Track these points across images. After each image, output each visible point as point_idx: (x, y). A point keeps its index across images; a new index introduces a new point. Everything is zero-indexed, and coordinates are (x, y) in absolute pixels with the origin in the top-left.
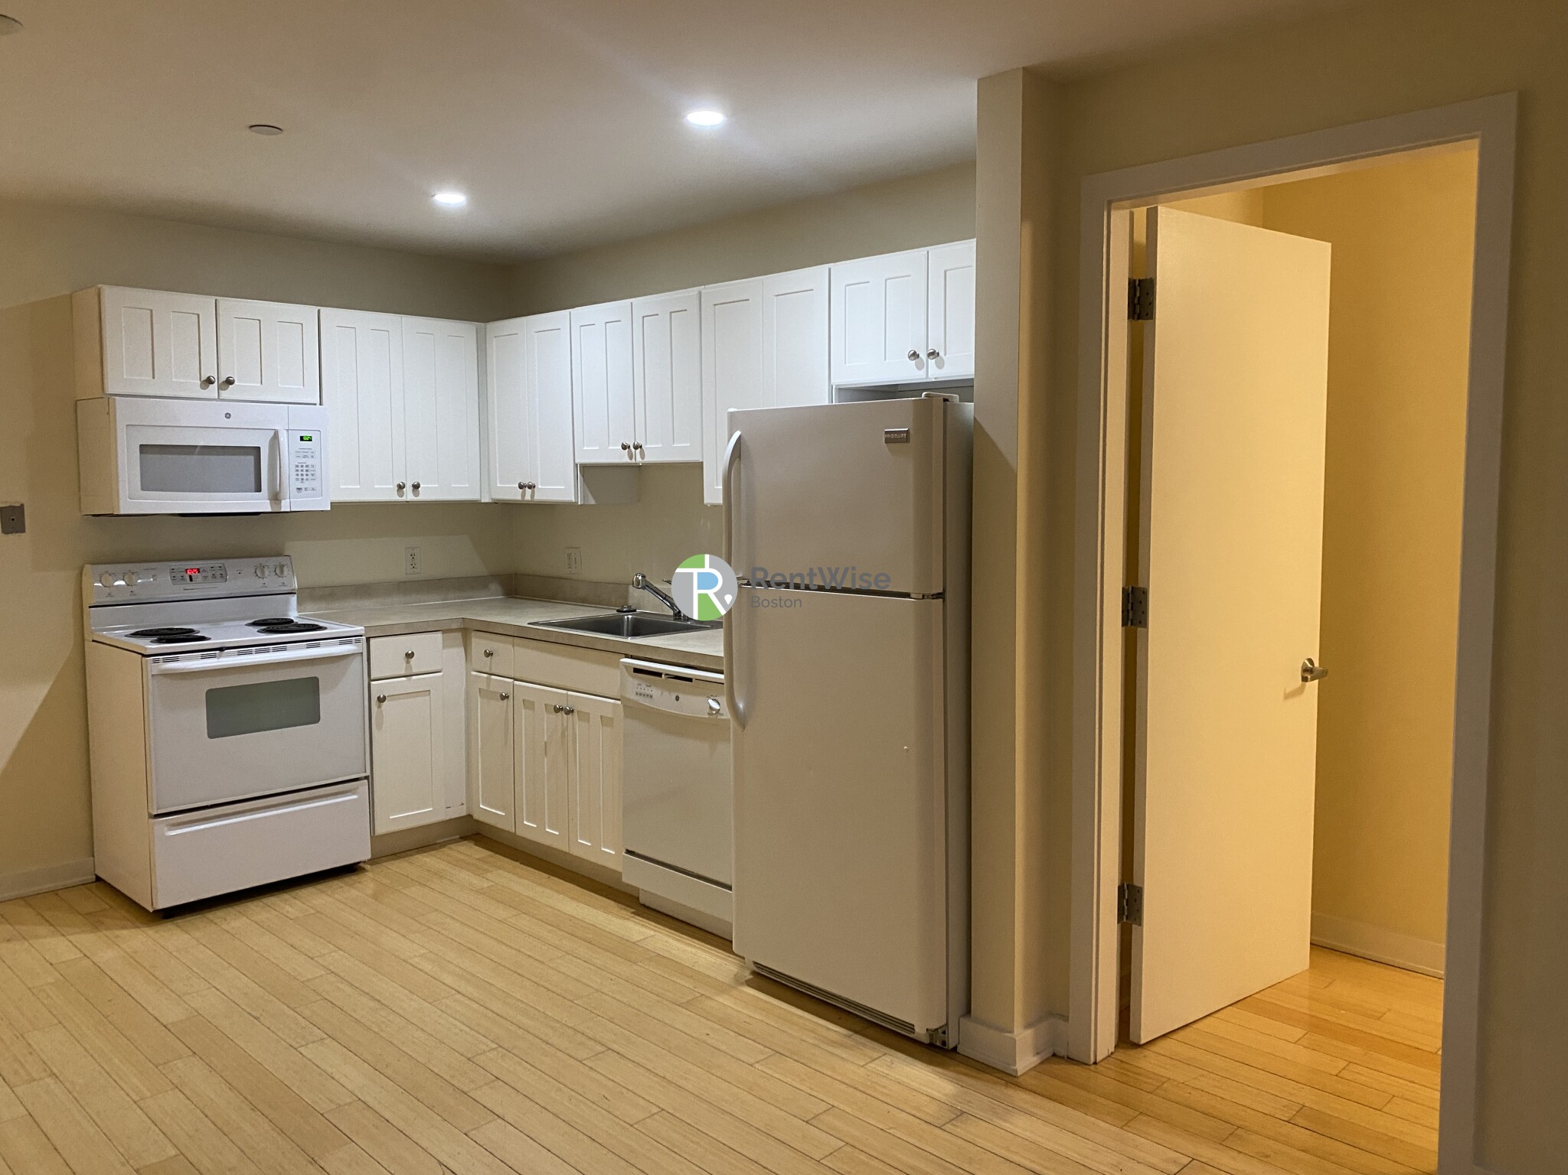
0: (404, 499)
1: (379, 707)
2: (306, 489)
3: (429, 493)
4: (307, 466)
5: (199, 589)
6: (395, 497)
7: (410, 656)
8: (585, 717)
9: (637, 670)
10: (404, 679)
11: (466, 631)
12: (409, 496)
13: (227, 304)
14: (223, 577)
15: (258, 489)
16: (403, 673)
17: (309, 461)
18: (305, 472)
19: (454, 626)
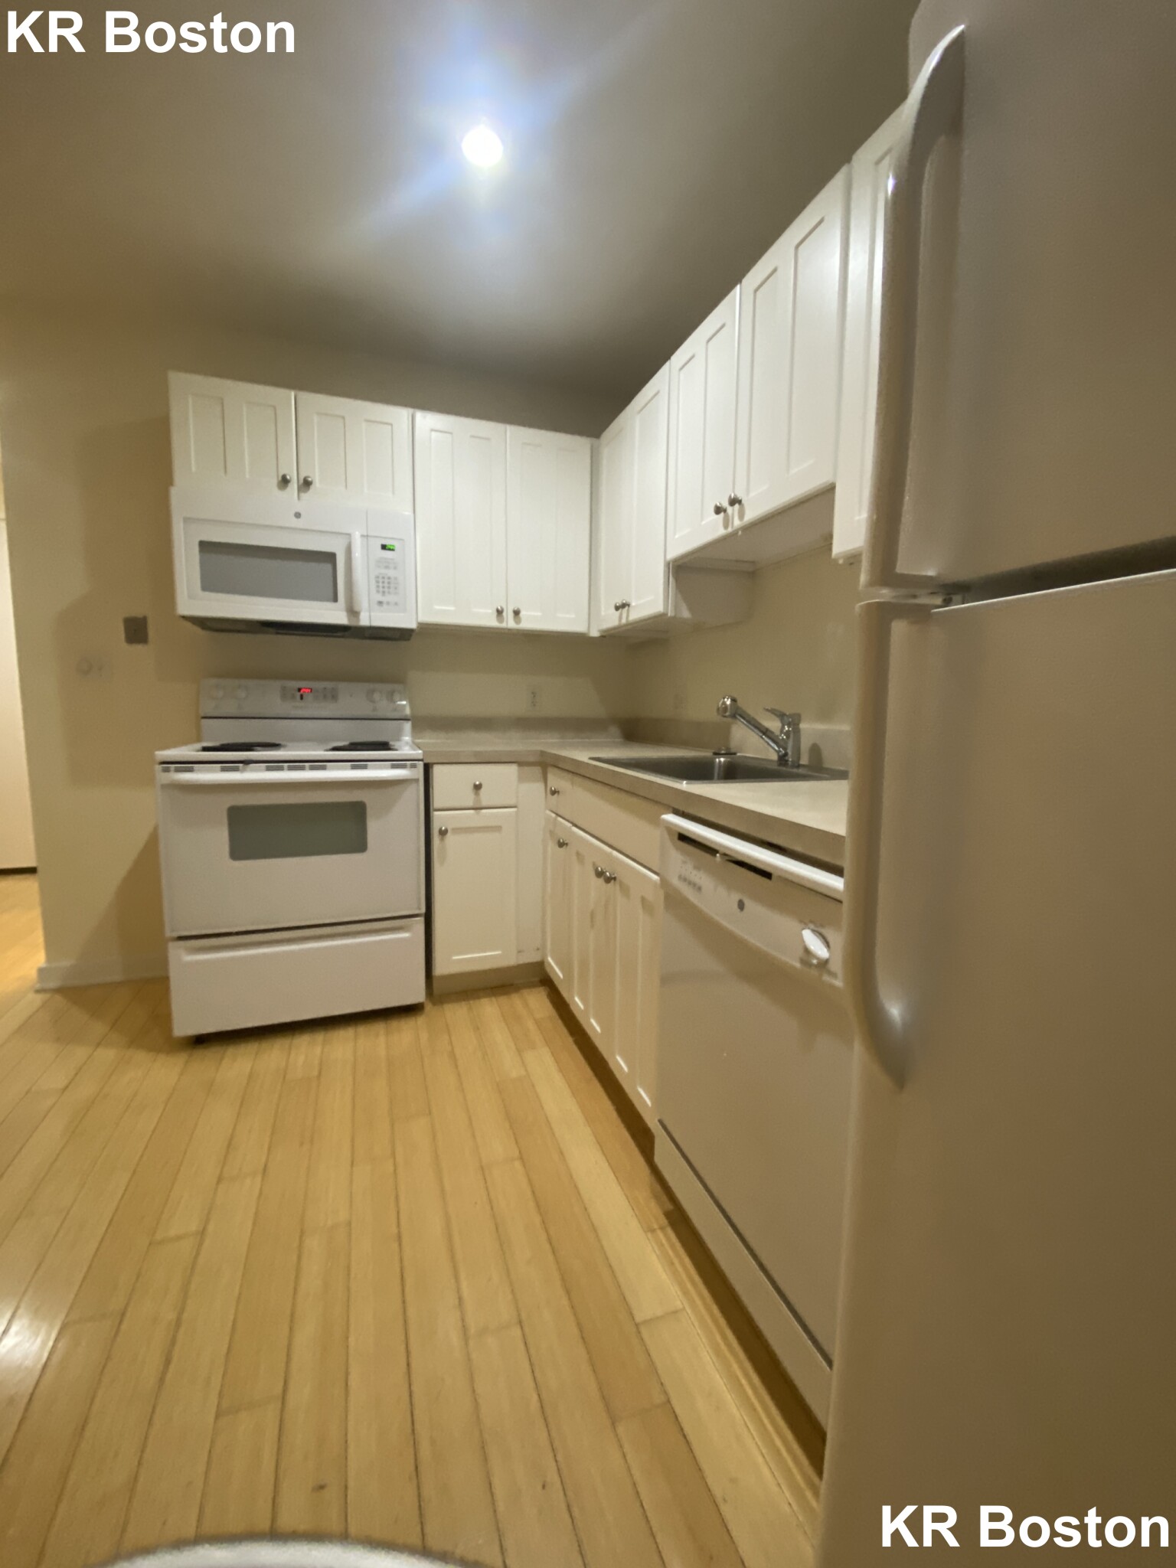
0: (504, 625)
1: (442, 840)
2: (388, 603)
3: (532, 621)
4: (389, 578)
5: (311, 707)
6: (492, 622)
7: (477, 788)
8: (625, 890)
9: (684, 838)
10: (472, 811)
11: (546, 764)
12: (510, 623)
13: (307, 397)
14: (334, 697)
15: (335, 599)
16: (471, 804)
17: (391, 573)
18: (386, 585)
19: (532, 759)
